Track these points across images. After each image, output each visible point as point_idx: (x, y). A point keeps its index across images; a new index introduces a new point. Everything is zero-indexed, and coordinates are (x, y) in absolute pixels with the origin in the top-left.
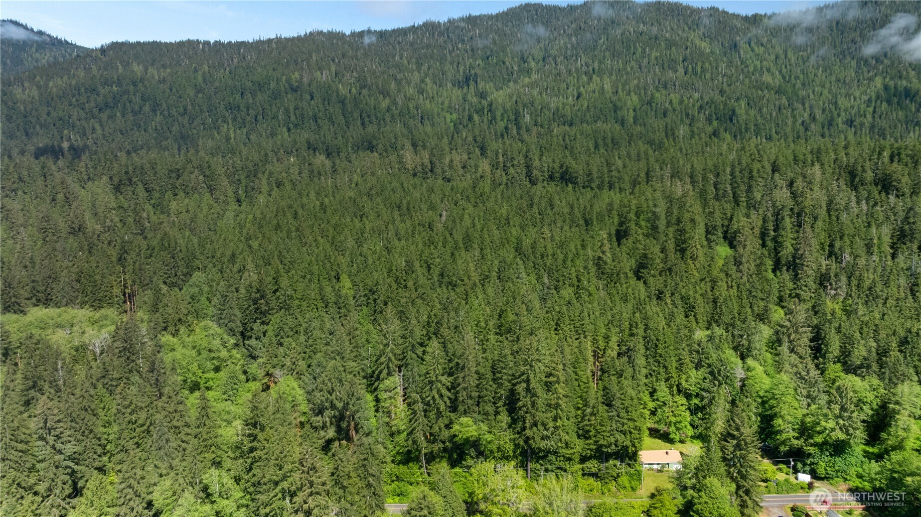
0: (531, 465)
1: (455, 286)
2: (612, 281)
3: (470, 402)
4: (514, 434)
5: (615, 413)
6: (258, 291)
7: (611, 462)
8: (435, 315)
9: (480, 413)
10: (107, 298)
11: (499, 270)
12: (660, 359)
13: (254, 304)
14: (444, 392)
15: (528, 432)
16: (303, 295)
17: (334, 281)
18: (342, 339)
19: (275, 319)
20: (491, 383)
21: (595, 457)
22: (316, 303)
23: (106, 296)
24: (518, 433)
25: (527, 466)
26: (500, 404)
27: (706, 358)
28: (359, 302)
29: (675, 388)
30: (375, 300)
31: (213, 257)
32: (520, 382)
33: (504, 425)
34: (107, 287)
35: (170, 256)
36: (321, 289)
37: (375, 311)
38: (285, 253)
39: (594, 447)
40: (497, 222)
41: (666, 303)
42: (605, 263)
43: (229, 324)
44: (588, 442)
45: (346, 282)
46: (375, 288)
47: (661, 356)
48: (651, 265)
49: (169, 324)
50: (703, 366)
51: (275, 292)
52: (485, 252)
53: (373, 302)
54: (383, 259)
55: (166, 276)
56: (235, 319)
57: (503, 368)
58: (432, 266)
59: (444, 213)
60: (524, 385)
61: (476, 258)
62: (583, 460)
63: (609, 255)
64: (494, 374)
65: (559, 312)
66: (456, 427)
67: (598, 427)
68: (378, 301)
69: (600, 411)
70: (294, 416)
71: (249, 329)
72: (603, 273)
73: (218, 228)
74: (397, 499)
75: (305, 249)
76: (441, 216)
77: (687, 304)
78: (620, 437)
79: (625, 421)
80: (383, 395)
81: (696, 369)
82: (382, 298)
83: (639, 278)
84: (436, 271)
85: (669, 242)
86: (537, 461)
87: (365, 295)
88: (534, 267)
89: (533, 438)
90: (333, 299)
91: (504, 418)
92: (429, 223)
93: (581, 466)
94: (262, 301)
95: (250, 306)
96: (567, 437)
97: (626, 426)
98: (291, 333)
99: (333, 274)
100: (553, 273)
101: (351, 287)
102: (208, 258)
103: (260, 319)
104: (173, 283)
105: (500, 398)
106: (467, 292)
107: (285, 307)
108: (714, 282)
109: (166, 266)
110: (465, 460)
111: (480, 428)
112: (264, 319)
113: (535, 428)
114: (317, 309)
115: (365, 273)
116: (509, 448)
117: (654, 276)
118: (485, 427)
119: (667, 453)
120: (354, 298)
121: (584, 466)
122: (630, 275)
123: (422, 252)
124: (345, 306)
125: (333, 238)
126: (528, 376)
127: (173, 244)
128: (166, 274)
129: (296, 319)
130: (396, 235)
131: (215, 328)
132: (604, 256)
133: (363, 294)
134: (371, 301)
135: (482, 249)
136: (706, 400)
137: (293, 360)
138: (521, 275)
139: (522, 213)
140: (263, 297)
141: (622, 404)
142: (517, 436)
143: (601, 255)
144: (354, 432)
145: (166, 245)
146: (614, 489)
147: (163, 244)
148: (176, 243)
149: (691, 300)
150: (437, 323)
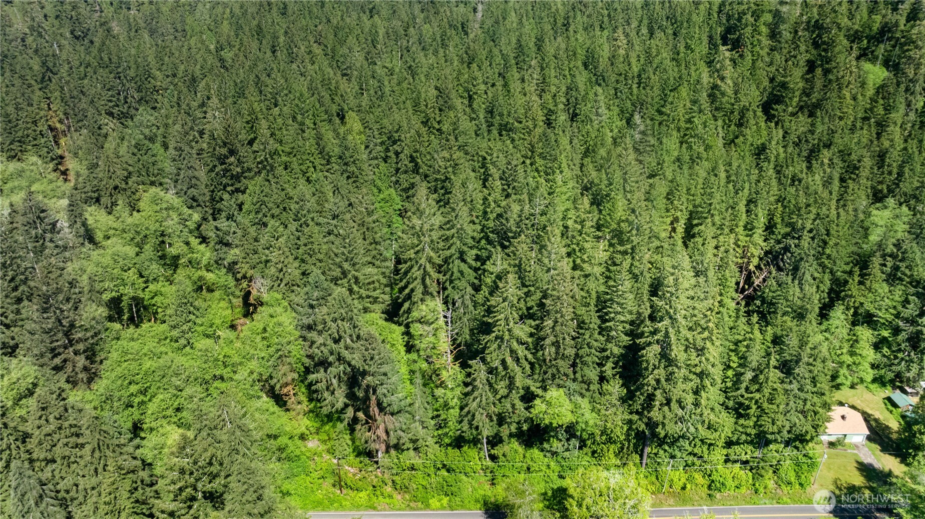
0: (648, 450)
1: (511, 130)
2: (730, 121)
3: (560, 363)
4: (631, 413)
5: (795, 386)
6: (225, 144)
7: (772, 447)
8: (495, 202)
9: (574, 380)
10: (30, 138)
11: (568, 100)
12: (826, 262)
13: (222, 164)
14: (521, 351)
15: (655, 414)
16: (293, 148)
17: (337, 121)
18: (351, 236)
19: (254, 185)
20: (596, 336)
21: (751, 443)
22: (312, 159)
23: (28, 136)
24: (637, 413)
25: (642, 451)
26: (609, 365)
27: (907, 267)
28: (374, 154)
29: (852, 310)
30: (397, 154)
31: (174, 75)
32: (649, 344)
33: (614, 400)
34: (28, 123)
35: (112, 76)
36: (319, 138)
37: (397, 170)
38: (264, 77)
39: (753, 432)
40: (552, 20)
41: (822, 163)
42: (723, 94)
43: (189, 192)
44: (742, 421)
45: (354, 122)
46: (396, 135)
47: (829, 257)
48: (790, 98)
49: (103, 193)
50: (901, 279)
51: (251, 143)
52: (547, 71)
53: (394, 156)
54: (405, 85)
55: (111, 104)
56: (198, 183)
57: (619, 313)
58: (475, 97)
59: (480, 7)
60: (657, 348)
61: (535, 81)
62: (729, 444)
63: (729, 82)
64: (604, 321)
65: (671, 181)
66: (539, 406)
67: (765, 405)
68: (402, 156)
69: (771, 379)
70: (282, 372)
71: (217, 198)
72: (717, 109)
73: (187, 28)
74: (445, 500)
75: (294, 66)
76: (475, 10)
77: (845, 162)
78: (796, 418)
79: (809, 396)
80: (417, 329)
81: (887, 281)
82: (407, 151)
83: (769, 118)
84: (480, 104)
85: (799, 57)
86: (660, 445)
87: (382, 143)
88: (616, 94)
89: (664, 424)
90: (337, 150)
91: (615, 388)
92: (462, 24)
93: (725, 452)
94: (232, 159)
95: (215, 166)
96: (712, 417)
97: (809, 403)
98: (276, 211)
99: (334, 108)
100: (647, 109)
101: (362, 130)
102: (168, 76)
103: (232, 185)
104: (122, 113)
105: (608, 358)
106: (533, 147)
107: (266, 167)
108: (882, 126)
109: (109, 90)
110: (548, 441)
111: (577, 406)
112: (238, 185)
113: (666, 408)
114: (314, 167)
115: (380, 110)
116: (620, 433)
117: (793, 114)
118: (585, 403)
119: (843, 417)
120: (367, 147)
121: (730, 451)
122: (759, 113)
123: (460, 73)
124: (354, 162)
125: (333, 50)
126: (667, 335)
127: (115, 59)
128: (110, 101)
129: (283, 190)
130: (420, 43)
131: (171, 197)
132: (722, 85)
133: (379, 141)
134: (391, 154)
135: (542, 69)
136: (904, 333)
137: (280, 266)
138: (600, 110)
139: (583, 8)
140: (232, 152)
141: (810, 371)
142: (635, 417)
143: (719, 82)
144: (376, 410)
145: (106, 59)
146: (771, 484)
147: (101, 59)
148: (120, 58)
149: (853, 157)
150: (500, 216)
